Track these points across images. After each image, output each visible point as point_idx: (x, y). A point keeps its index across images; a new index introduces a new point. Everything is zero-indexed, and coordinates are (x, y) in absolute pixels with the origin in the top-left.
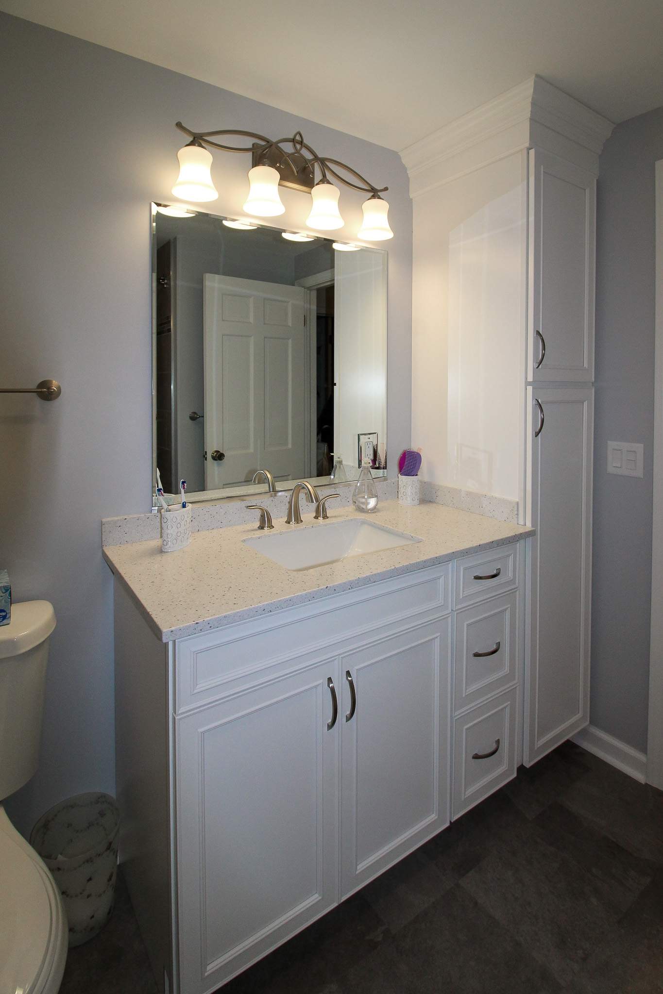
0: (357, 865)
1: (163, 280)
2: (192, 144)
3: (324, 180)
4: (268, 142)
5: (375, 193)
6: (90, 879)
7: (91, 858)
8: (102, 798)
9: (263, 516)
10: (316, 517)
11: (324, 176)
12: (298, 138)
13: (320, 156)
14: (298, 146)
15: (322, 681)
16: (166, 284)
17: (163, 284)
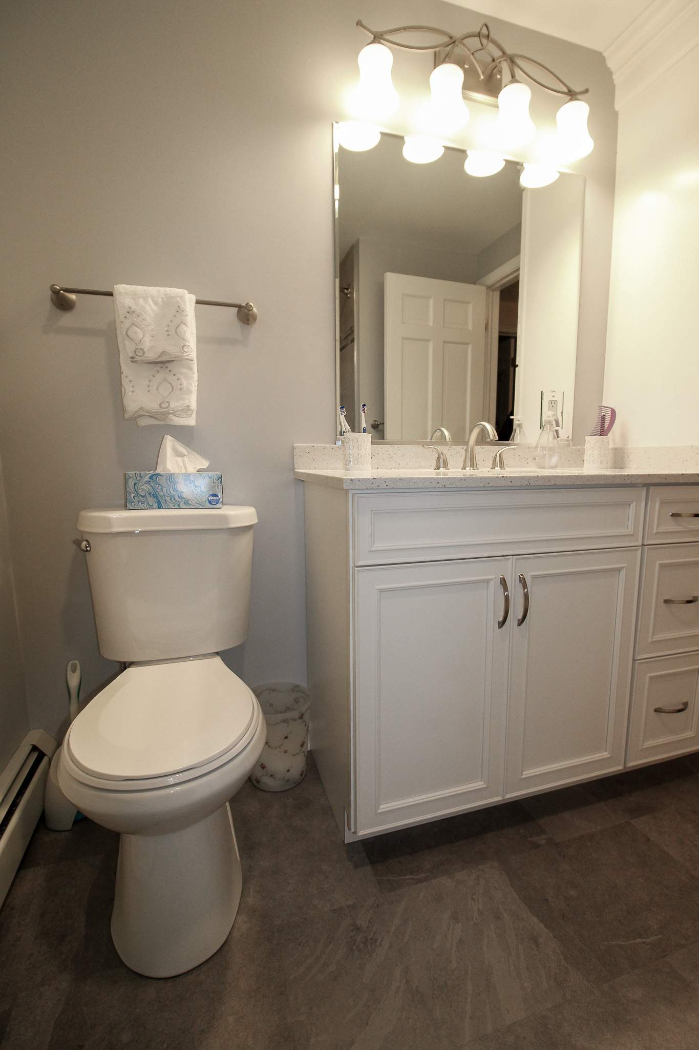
0: (523, 771)
1: (347, 289)
2: (373, 42)
3: (514, 79)
4: (451, 38)
5: (572, 95)
6: (286, 738)
7: (287, 720)
8: (296, 688)
9: (439, 458)
10: (493, 468)
11: (513, 76)
12: (485, 31)
13: (509, 51)
14: (485, 41)
15: (494, 576)
16: (350, 293)
17: (347, 294)
